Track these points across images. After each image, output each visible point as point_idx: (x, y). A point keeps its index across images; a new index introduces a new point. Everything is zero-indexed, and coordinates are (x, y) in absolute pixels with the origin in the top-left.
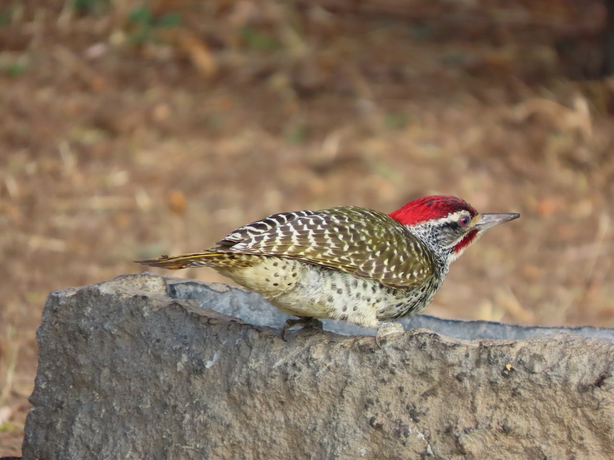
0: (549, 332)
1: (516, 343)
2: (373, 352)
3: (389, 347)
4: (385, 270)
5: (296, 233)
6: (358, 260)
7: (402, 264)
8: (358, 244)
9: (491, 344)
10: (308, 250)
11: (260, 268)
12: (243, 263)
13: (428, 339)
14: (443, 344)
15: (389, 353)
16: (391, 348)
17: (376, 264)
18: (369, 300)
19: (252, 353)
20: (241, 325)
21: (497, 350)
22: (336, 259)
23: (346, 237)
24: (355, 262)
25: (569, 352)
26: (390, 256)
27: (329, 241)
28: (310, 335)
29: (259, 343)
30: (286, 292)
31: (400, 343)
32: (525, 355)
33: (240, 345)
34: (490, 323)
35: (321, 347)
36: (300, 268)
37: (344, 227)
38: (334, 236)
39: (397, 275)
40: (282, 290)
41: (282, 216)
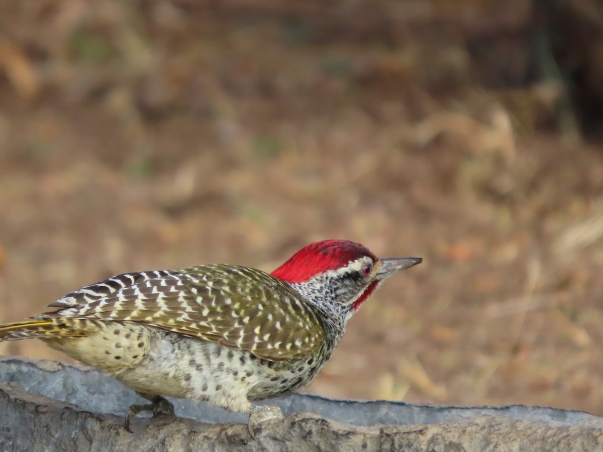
0: (468, 414)
1: (427, 428)
2: (245, 444)
3: (265, 437)
4: (257, 340)
5: (141, 297)
6: (221, 327)
7: (279, 332)
8: (221, 309)
9: (395, 431)
10: (157, 315)
11: (98, 339)
12: (77, 333)
13: (314, 426)
14: (334, 432)
15: (265, 445)
16: (268, 439)
17: (245, 332)
18: (236, 374)
19: (92, 448)
20: (77, 413)
21: (403, 438)
22: (194, 326)
23: (207, 300)
24: (218, 329)
25: (494, 439)
26: (263, 322)
27: (185, 305)
28: (165, 424)
29: (101, 435)
30: (131, 367)
31: (278, 432)
32: (439, 444)
33: (77, 438)
34: (392, 403)
35: (179, 438)
36: (148, 337)
37: (204, 287)
38: (190, 299)
39: (273, 345)
40: (126, 364)
41: (129, 276)
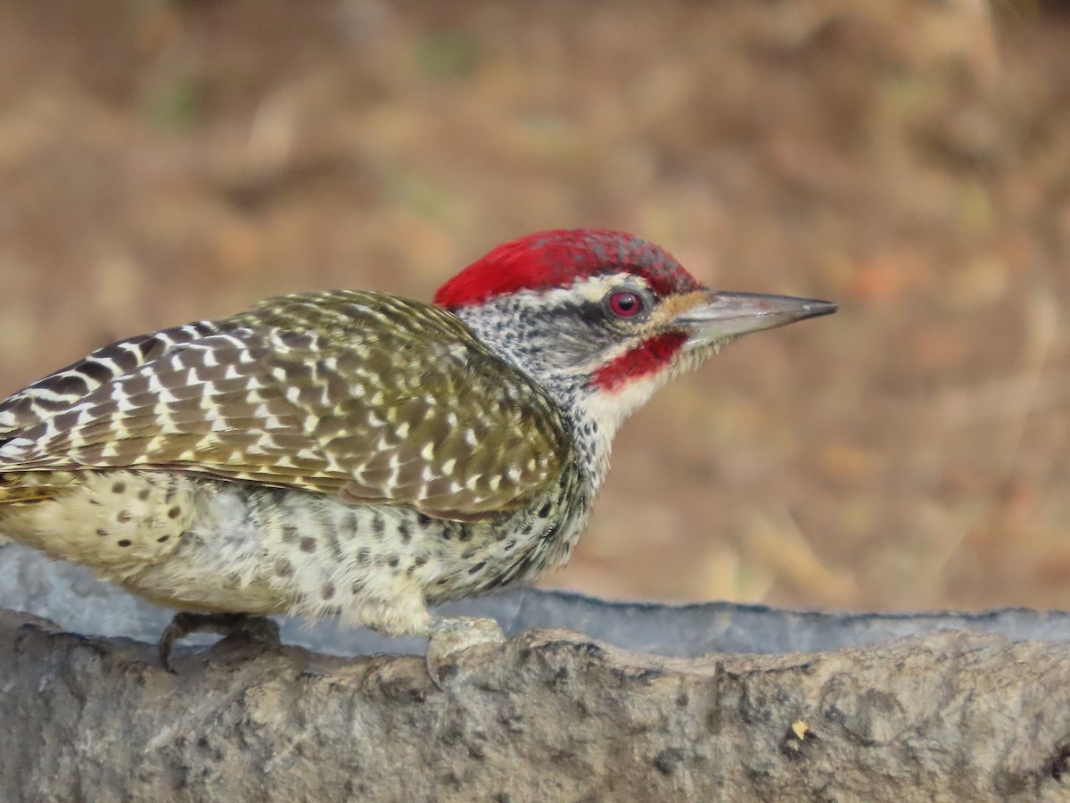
0: (908, 628)
1: (818, 661)
2: (421, 701)
3: (465, 684)
4: (427, 475)
5: (166, 396)
6: (349, 455)
7: (474, 452)
8: (343, 409)
9: (748, 668)
10: (203, 444)
11: (77, 503)
12: (31, 491)
13: (571, 659)
14: (615, 672)
15: (464, 701)
16: (470, 688)
17: (401, 460)
18: (394, 563)
19: (84, 713)
20: (52, 637)
21: (766, 684)
22: (285, 462)
23: (310, 393)
24: (340, 462)
25: (966, 682)
26: (439, 433)
27: (262, 412)
28: (245, 659)
29: (104, 684)
30: (155, 560)
31: (493, 674)
32: (846, 695)
33: (52, 691)
34: (741, 608)
35: (275, 689)
36: (189, 492)
37: (301, 364)
38: (273, 393)
39: (463, 484)
40: (145, 555)
41: (128, 347)
